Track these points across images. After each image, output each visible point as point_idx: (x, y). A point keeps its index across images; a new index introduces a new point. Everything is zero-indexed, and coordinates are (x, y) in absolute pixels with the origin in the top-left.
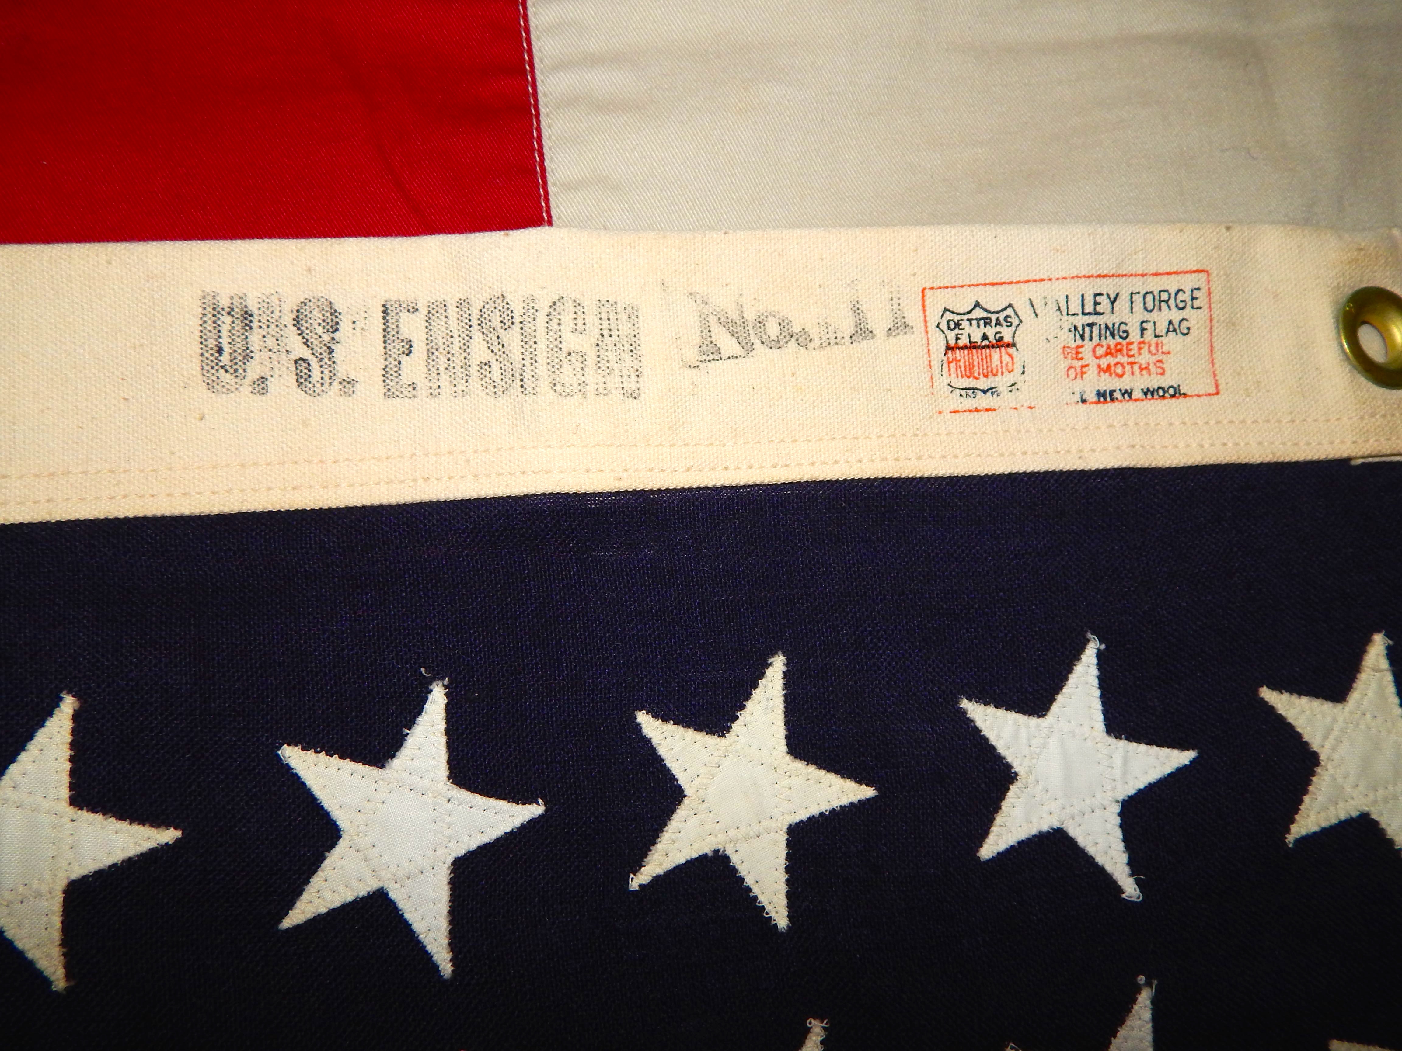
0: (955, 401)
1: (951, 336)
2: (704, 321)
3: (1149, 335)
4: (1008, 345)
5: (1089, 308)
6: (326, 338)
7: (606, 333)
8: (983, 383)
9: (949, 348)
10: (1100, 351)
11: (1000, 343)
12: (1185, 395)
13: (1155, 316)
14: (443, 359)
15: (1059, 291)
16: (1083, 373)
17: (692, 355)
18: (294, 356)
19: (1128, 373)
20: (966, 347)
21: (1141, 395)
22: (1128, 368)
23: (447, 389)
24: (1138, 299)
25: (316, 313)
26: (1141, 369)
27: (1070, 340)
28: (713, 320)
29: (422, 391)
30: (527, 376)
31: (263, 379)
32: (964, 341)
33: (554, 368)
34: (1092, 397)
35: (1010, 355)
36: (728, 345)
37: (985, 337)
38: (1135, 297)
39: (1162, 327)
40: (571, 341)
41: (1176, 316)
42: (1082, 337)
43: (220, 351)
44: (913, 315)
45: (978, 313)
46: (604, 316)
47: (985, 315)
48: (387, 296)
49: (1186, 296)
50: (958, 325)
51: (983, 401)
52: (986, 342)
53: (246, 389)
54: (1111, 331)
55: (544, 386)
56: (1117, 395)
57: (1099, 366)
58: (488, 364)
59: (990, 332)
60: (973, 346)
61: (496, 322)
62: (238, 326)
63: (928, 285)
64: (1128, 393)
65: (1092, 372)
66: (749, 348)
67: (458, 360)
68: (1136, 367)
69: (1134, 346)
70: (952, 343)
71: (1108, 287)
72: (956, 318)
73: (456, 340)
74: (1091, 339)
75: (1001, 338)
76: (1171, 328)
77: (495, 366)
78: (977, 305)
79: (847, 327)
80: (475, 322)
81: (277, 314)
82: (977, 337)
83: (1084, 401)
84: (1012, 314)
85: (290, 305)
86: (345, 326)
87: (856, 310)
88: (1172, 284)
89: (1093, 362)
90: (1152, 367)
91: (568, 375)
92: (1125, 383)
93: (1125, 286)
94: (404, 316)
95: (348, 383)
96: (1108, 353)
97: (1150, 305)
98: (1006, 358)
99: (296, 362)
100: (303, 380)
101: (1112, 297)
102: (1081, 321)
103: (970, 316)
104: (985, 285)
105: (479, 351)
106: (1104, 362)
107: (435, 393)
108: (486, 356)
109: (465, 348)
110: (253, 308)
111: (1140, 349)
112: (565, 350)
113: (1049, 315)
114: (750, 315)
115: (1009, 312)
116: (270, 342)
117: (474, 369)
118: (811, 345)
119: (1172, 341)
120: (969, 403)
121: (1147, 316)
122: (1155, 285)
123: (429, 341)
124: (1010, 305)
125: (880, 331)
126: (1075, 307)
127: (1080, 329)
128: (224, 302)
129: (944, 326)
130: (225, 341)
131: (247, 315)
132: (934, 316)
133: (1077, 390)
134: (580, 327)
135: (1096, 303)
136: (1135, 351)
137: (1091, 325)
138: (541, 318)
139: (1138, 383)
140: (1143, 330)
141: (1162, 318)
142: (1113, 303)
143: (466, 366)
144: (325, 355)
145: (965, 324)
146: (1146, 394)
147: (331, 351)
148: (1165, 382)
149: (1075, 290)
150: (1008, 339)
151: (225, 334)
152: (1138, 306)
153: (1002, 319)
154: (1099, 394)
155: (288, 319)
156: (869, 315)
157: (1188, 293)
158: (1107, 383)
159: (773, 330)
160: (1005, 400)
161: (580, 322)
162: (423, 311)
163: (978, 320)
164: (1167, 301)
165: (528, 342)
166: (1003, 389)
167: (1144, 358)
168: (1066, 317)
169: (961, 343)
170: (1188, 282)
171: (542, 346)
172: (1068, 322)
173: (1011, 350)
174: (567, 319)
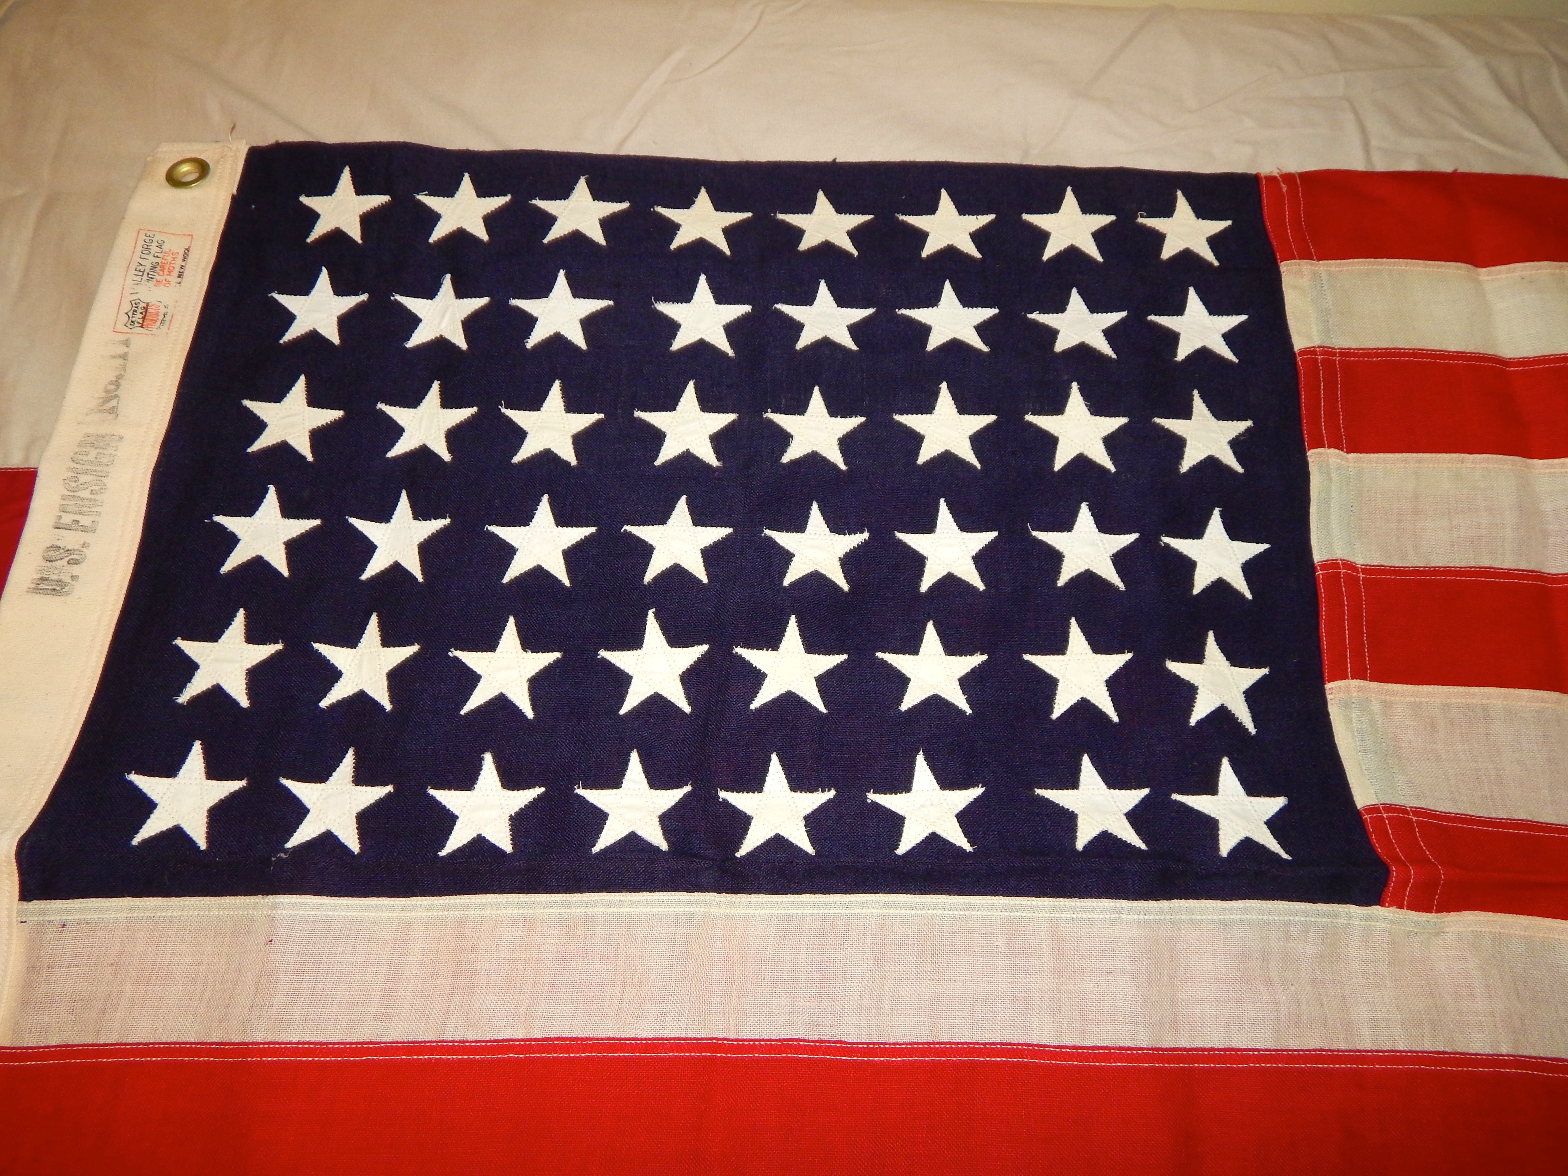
0: (164, 329)
1: (136, 324)
2: (100, 411)
3: (159, 255)
4: (148, 305)
5: (141, 274)
6: (61, 551)
7: (92, 445)
8: (161, 317)
9: (142, 327)
10: (161, 273)
11: (146, 309)
12: (189, 247)
13: (152, 252)
14: (85, 509)
15: (129, 282)
16: (169, 281)
17: (111, 416)
18: (66, 564)
19: (174, 265)
20: (143, 321)
21: (184, 262)
22: (172, 265)
23: (99, 509)
24: (143, 256)
25: (49, 553)
26: (174, 260)
27: (151, 284)
28: (101, 408)
29: (96, 518)
30: (100, 474)
31: (72, 577)
32: (141, 321)
33: (100, 464)
34: (179, 280)
35: (153, 305)
36: (113, 403)
37: (141, 313)
38: (142, 257)
39: (158, 250)
40: (91, 457)
41: (155, 244)
42: (152, 278)
43: (54, 589)
44: (123, 337)
45: (130, 314)
46: (84, 445)
47: (132, 311)
48: (51, 526)
49: (147, 240)
50: (132, 322)
51: (168, 318)
52: (144, 313)
53: (74, 583)
54: (154, 268)
55: (106, 468)
56: (181, 271)
57: (167, 275)
58: (92, 490)
59: (140, 310)
60: (144, 318)
61: (74, 485)
62: (46, 582)
63: (113, 329)
64: (182, 267)
65: (168, 278)
66: (116, 396)
67: (86, 503)
68: (173, 262)
69: (163, 261)
70: (140, 325)
71: (134, 265)
72: (130, 321)
73: (78, 502)
74: (154, 275)
75: (144, 307)
76: (160, 247)
77: (94, 488)
78: (126, 314)
79: (121, 361)
80: (72, 494)
81: (45, 568)
82: (141, 316)
83: (180, 283)
84: (134, 302)
85: (44, 563)
86: (59, 543)
87: (114, 357)
88: (141, 243)
89: (165, 277)
90: (174, 257)
91: (104, 460)
92: (177, 269)
93: (137, 259)
94: (61, 521)
95: (84, 545)
96: (163, 271)
97: (147, 252)
98: (153, 307)
99: (68, 564)
100: (76, 562)
101: (139, 264)
102: (145, 277)
103: (130, 317)
104: (119, 309)
105: (85, 494)
106: (166, 272)
107: (98, 513)
108: (88, 491)
109: (83, 499)
110: (39, 576)
111: (165, 259)
112: (94, 459)
113: (139, 289)
114: (104, 395)
115: (133, 303)
116: (56, 572)
117: (93, 497)
118: (123, 374)
119: (165, 247)
120: (167, 323)
121: (152, 254)
122: (139, 249)
123: (76, 513)
124: (131, 302)
125: (126, 350)
126: (139, 278)
127: (149, 278)
128: (33, 586)
129: (131, 327)
130: (50, 587)
131: (42, 579)
132: (127, 330)
133: (175, 284)
134: (87, 453)
135: (140, 271)
136: (165, 262)
137: (148, 274)
138: (78, 466)
139: (179, 262)
140: (157, 257)
141: (154, 249)
142: (141, 265)
143: (90, 500)
144: (69, 552)
145: (134, 319)
146: (184, 260)
147: (68, 550)
148: (182, 252)
149: (131, 276)
150: (145, 305)
151: (47, 587)
152: (146, 256)
153: (136, 306)
154: (179, 276)
155: (49, 564)
156: (118, 353)
157: (146, 238)
158: (175, 273)
159: (113, 387)
160: (170, 311)
161: (84, 453)
162: (62, 513)
163: (133, 314)
164: (148, 246)
165: (85, 472)
166: (165, 310)
167: (169, 259)
168: (142, 283)
169: (141, 322)
170: (142, 237)
171: (89, 467)
172: (144, 282)
173: (150, 305)
174: (81, 457)
